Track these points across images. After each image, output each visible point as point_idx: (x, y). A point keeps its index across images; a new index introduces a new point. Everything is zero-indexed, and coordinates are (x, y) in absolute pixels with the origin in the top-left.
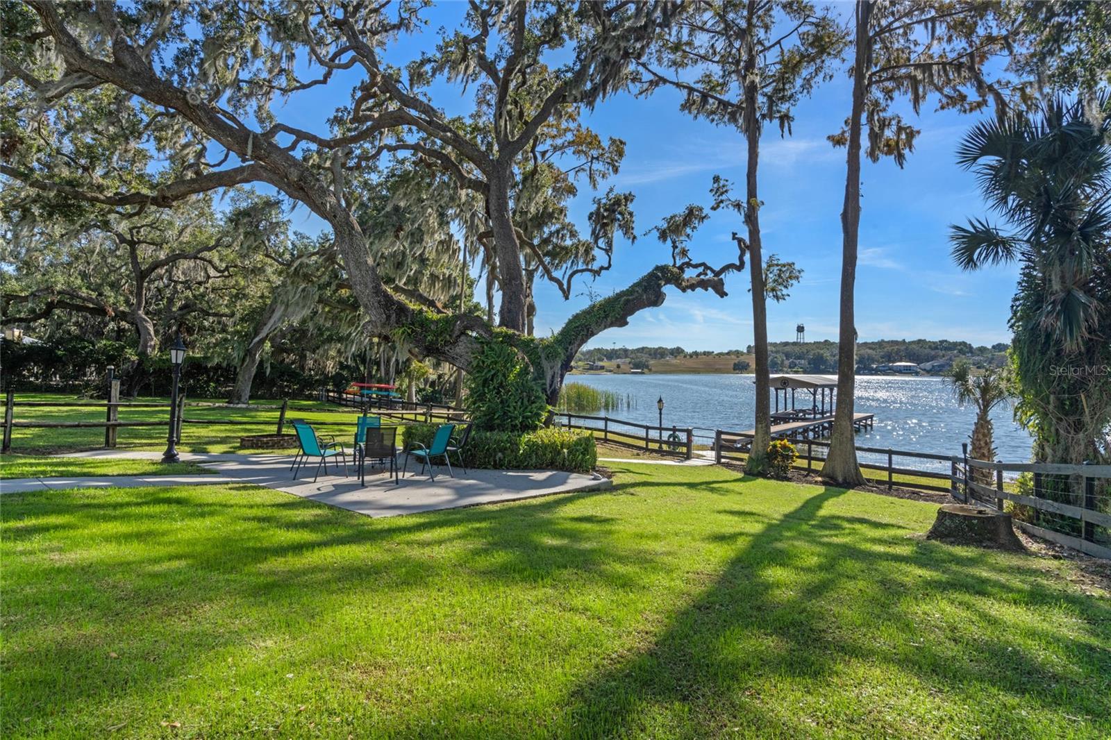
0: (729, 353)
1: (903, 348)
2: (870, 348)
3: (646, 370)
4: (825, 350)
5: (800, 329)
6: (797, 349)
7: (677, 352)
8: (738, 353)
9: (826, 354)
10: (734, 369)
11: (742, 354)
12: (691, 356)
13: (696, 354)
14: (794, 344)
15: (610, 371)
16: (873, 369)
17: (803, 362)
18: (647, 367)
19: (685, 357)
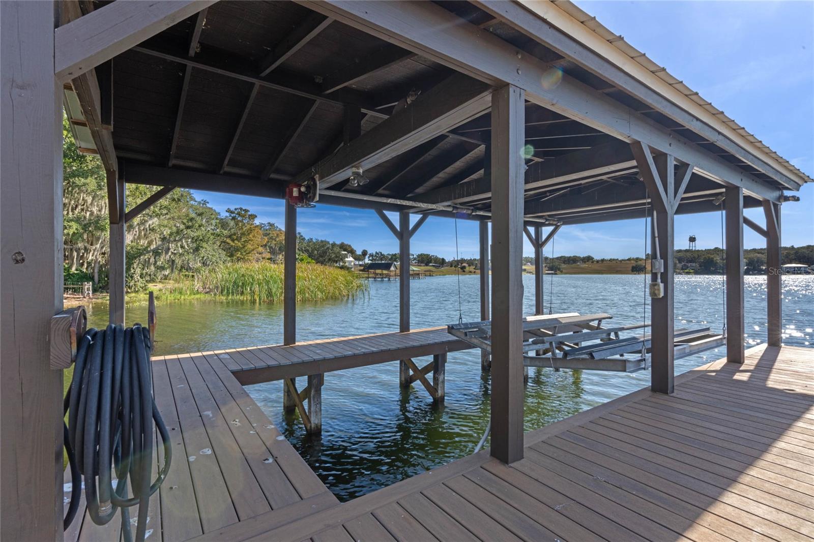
0: (629, 260)
1: (792, 252)
2: (758, 253)
3: (558, 272)
4: (715, 255)
5: (692, 239)
6: (688, 254)
7: (589, 259)
8: (637, 259)
9: (717, 259)
10: (632, 271)
11: (641, 260)
12: (598, 261)
13: (603, 260)
14: (687, 251)
15: (530, 273)
16: (762, 270)
17: (694, 264)
18: (559, 269)
19: (593, 262)
